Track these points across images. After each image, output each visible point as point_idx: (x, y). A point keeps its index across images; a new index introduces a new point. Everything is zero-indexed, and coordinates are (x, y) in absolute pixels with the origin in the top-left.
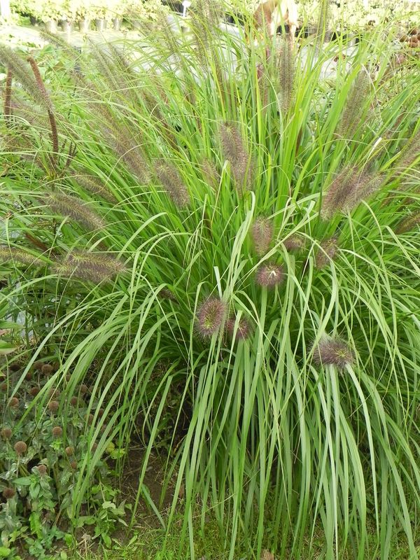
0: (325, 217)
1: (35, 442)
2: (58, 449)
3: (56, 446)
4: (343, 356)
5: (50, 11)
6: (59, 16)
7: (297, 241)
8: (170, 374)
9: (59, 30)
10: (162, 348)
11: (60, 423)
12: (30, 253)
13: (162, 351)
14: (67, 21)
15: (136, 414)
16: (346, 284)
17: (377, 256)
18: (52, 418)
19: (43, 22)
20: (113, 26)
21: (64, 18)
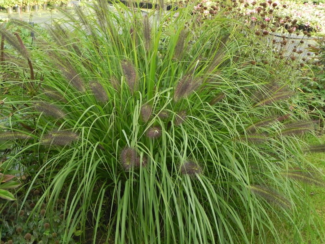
0: (176, 100)
1: (34, 232)
2: (48, 235)
3: (47, 233)
4: (197, 169)
5: (8, 2)
6: (13, 5)
7: (164, 113)
8: (103, 188)
9: (14, 12)
10: (97, 175)
11: (47, 221)
12: (24, 134)
13: (97, 177)
14: (18, 7)
15: (87, 211)
16: (189, 132)
17: (202, 116)
18: (43, 219)
19: (5, 8)
20: (42, 8)
21: (16, 6)
